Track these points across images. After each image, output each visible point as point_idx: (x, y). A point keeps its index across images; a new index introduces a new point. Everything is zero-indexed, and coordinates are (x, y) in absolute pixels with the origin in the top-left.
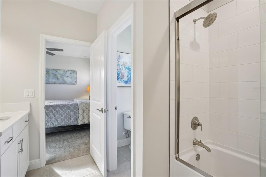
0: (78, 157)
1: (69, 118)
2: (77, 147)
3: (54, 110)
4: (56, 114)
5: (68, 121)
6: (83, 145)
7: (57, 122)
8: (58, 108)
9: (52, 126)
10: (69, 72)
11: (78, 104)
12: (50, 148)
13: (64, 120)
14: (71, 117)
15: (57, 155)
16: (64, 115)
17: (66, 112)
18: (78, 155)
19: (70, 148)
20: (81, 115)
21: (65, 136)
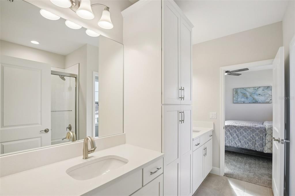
0: (255, 184)
1: (253, 141)
2: (259, 175)
3: (238, 131)
4: (239, 135)
5: (252, 145)
6: (267, 177)
7: (240, 143)
8: (242, 130)
9: (235, 146)
10: (261, 89)
11: (265, 129)
12: (231, 165)
13: (248, 143)
14: (256, 141)
15: (235, 173)
16: (248, 137)
17: (250, 135)
18: (256, 182)
19: (250, 172)
20: (269, 142)
21: (249, 160)
